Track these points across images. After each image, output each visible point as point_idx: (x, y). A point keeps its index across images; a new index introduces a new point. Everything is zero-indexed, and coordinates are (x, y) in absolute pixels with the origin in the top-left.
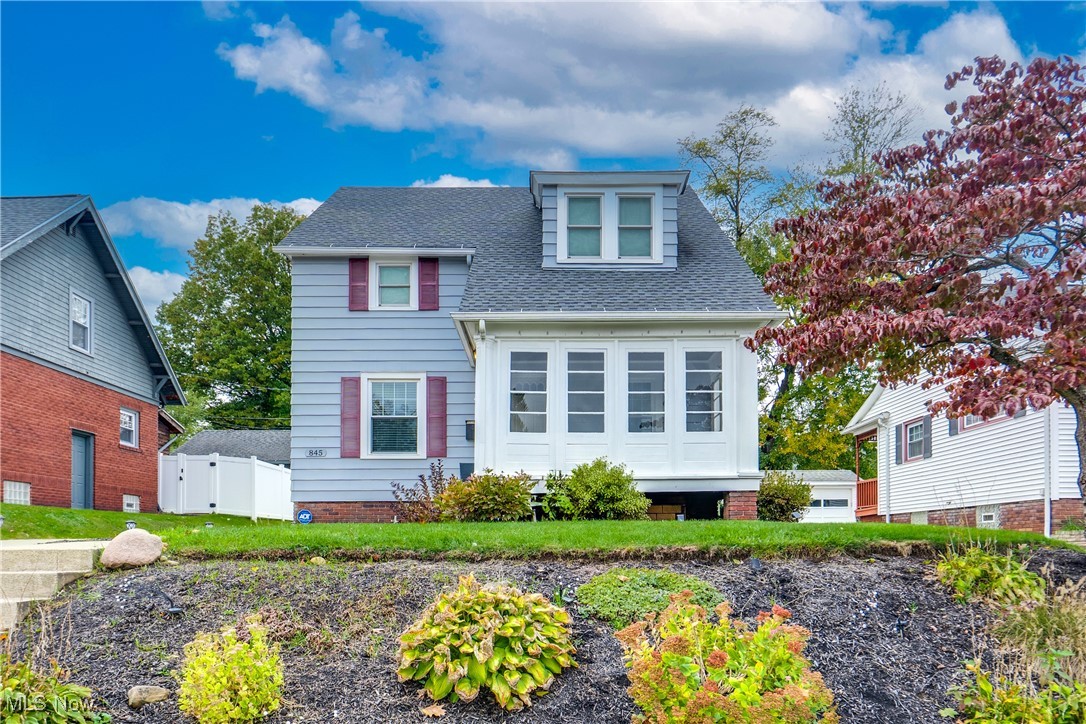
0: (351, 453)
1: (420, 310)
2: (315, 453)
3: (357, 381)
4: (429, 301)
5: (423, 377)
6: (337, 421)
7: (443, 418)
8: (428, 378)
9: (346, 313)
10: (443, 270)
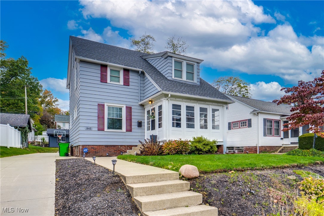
0: (101, 129)
1: (124, 85)
2: (89, 129)
3: (103, 106)
4: (127, 83)
5: (125, 106)
6: (96, 118)
7: (131, 119)
8: (126, 106)
9: (99, 82)
10: (130, 74)
